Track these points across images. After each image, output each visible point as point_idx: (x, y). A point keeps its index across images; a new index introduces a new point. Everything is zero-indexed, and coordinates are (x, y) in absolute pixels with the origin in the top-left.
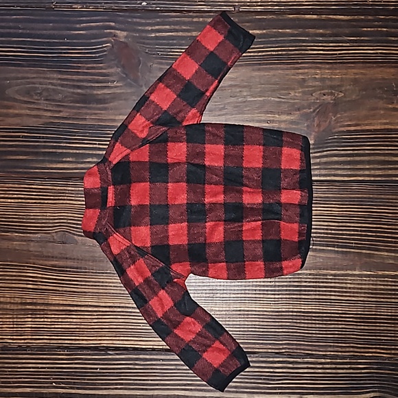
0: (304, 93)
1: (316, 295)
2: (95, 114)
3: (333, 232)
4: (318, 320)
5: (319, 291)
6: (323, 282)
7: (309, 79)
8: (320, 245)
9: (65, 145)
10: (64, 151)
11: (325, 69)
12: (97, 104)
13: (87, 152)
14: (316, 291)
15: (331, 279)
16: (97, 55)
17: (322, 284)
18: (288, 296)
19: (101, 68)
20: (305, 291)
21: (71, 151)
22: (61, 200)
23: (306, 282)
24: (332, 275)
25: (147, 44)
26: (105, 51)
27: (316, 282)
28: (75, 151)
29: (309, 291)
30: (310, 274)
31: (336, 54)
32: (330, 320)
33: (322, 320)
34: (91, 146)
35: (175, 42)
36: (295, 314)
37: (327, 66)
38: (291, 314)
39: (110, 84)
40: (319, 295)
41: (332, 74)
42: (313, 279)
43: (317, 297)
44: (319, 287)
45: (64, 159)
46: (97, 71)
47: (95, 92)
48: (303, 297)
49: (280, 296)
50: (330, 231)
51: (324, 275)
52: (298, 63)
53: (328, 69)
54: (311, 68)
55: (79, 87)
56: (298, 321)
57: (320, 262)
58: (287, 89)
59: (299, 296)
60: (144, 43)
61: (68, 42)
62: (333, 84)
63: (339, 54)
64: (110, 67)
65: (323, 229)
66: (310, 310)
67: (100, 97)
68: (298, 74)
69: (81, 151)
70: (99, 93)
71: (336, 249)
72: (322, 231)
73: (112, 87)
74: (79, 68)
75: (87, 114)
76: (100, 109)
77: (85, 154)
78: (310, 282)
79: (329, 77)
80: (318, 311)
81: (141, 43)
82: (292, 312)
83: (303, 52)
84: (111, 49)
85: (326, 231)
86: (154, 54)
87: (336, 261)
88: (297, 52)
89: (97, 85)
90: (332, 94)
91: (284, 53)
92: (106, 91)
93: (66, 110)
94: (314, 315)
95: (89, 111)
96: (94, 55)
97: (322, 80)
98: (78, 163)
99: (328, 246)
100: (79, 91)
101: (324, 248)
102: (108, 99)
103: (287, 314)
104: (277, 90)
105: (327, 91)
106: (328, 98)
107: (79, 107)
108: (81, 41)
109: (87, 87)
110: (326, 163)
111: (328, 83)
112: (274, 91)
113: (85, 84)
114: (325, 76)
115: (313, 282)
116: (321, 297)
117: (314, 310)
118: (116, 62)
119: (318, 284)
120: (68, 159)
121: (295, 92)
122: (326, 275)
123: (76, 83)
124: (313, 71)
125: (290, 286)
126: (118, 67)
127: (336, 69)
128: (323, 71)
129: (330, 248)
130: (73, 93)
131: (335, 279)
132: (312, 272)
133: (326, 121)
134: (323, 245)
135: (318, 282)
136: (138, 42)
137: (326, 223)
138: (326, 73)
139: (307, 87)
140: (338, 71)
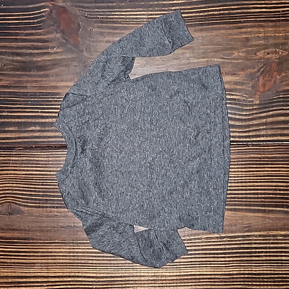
0: (247, 52)
1: (266, 256)
2: (36, 81)
3: (282, 192)
4: (270, 282)
5: (269, 252)
6: (273, 243)
7: (252, 37)
8: (269, 206)
9: (6, 114)
10: (6, 120)
11: (268, 27)
12: (38, 70)
13: (30, 120)
14: (266, 252)
15: (281, 240)
16: (36, 21)
17: (272, 246)
18: (238, 259)
19: (40, 34)
20: (256, 252)
21: (13, 120)
22: (5, 170)
23: (256, 243)
24: (281, 236)
25: (87, 8)
26: (43, 16)
27: (266, 243)
28: (17, 120)
29: (259, 252)
30: (260, 236)
31: (279, 12)
32: (282, 281)
33: (274, 282)
34: (34, 114)
35: (114, 4)
36: (247, 276)
37: (271, 24)
38: (243, 276)
39: (50, 50)
40: (269, 256)
41: (275, 32)
42: (263, 240)
43: (268, 258)
44: (270, 248)
45: (6, 129)
46: (36, 37)
47: (35, 59)
48: (254, 258)
49: (231, 259)
50: (279, 192)
51: (274, 236)
52: (240, 22)
53: (272, 27)
54: (254, 26)
55: (18, 54)
56: (250, 283)
57: (269, 223)
58: (231, 49)
59: (249, 258)
60: (83, 7)
61: (5, 9)
62: (277, 42)
63: (282, 11)
64: (48, 33)
65: (271, 190)
66: (262, 272)
67: (40, 64)
68: (241, 33)
69: (23, 120)
70: (39, 59)
71: (286, 209)
72: (271, 192)
73: (52, 54)
74: (17, 34)
75: (27, 82)
76: (40, 76)
77: (27, 122)
78: (260, 243)
79: (273, 35)
80: (269, 272)
81: (80, 7)
82: (244, 274)
83: (245, 11)
84: (49, 14)
85: (275, 192)
86: (93, 18)
87: (286, 221)
88: (239, 11)
89: (36, 51)
90: (276, 52)
91: (226, 12)
92: (46, 58)
93: (5, 78)
94: (265, 276)
95: (29, 79)
96: (32, 21)
97: (266, 38)
98: (21, 132)
99: (276, 206)
100: (19, 58)
101: (274, 209)
102: (48, 66)
103: (239, 276)
104: (221, 50)
105: (271, 50)
106: (274, 57)
107: (19, 75)
108: (17, 7)
109: (26, 54)
110: (272, 123)
111: (271, 41)
112: (217, 51)
113: (24, 51)
114: (269, 34)
115: (263, 243)
116: (272, 258)
117: (265, 272)
118: (55, 27)
119: (268, 245)
120: (10, 129)
121: (239, 52)
122: (276, 236)
123: (14, 51)
124: (256, 30)
125: (240, 248)
126: (57, 33)
127: (279, 27)
128: (266, 29)
129: (279, 209)
130: (13, 61)
131: (285, 240)
132: (262, 233)
133: (270, 81)
134: (272, 206)
135: (269, 243)
136: (76, 6)
137: (274, 184)
138: (270, 31)
139: (250, 46)
140: (281, 29)
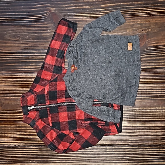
0: (133, 30)
1: (142, 118)
2: (43, 44)
3: (149, 90)
4: (144, 130)
5: (144, 117)
6: (145, 113)
7: (135, 24)
8: (143, 97)
9: (31, 58)
10: (31, 61)
11: (142, 19)
12: (44, 39)
13: (40, 61)
14: (142, 117)
15: (149, 111)
16: (43, 19)
17: (145, 114)
18: (130, 120)
19: (45, 24)
20: (138, 117)
21: (33, 61)
22: (30, 82)
23: (138, 113)
24: (149, 110)
25: (64, 13)
26: (46, 17)
27: (142, 113)
28: (35, 61)
29: (139, 117)
30: (140, 110)
31: (147, 12)
32: (149, 130)
33: (146, 130)
34: (42, 58)
35: (76, 11)
36: (134, 127)
37: (143, 18)
38: (132, 127)
39: (49, 31)
40: (144, 118)
41: (145, 21)
42: (141, 111)
43: (143, 119)
44: (144, 115)
45: (31, 64)
46: (43, 25)
47: (43, 35)
48: (137, 120)
49: (127, 120)
50: (148, 90)
51: (146, 110)
52: (130, 17)
53: (144, 19)
54: (136, 19)
55: (36, 33)
56: (135, 130)
57: (144, 104)
58: (126, 29)
59: (135, 120)
60: (63, 12)
61: (30, 14)
62: (146, 25)
63: (148, 12)
64: (48, 23)
65: (145, 90)
66: (140, 125)
67: (45, 37)
68: (130, 22)
69: (37, 61)
70: (44, 35)
71: (151, 98)
72: (144, 90)
73: (50, 32)
74: (35, 25)
75: (39, 44)
76: (45, 42)
77: (39, 61)
78: (140, 113)
79: (144, 22)
80: (144, 125)
81: (61, 12)
82: (132, 126)
83: (132, 12)
84: (49, 16)
85: (146, 90)
86: (67, 17)
87: (151, 103)
88: (130, 12)
89: (43, 31)
90: (146, 30)
91: (124, 13)
92: (47, 34)
93: (31, 43)
94: (142, 127)
95: (40, 43)
96: (41, 19)
97: (141, 24)
98: (37, 65)
99: (147, 97)
100: (36, 34)
101: (146, 98)
102: (48, 37)
103: (130, 127)
104: (122, 29)
105: (143, 29)
106: (144, 32)
107: (36, 41)
108: (35, 13)
109: (39, 33)
110: (144, 60)
111: (144, 25)
112: (120, 30)
113: (38, 31)
114: (143, 22)
115: (141, 113)
116: (145, 119)
117: (142, 125)
118: (51, 21)
119: (143, 114)
120: (32, 64)
121: (130, 30)
122: (147, 110)
123: (34, 31)
124: (137, 20)
125: (131, 115)
126: (52, 23)
127: (147, 19)
128: (141, 20)
129: (148, 98)
130: (33, 35)
131: (151, 111)
132: (141, 108)
133: (143, 42)
134: (145, 97)
135: (143, 113)
136: (60, 12)
137: (146, 87)
138: (143, 21)
139: (135, 27)
140: (148, 20)
